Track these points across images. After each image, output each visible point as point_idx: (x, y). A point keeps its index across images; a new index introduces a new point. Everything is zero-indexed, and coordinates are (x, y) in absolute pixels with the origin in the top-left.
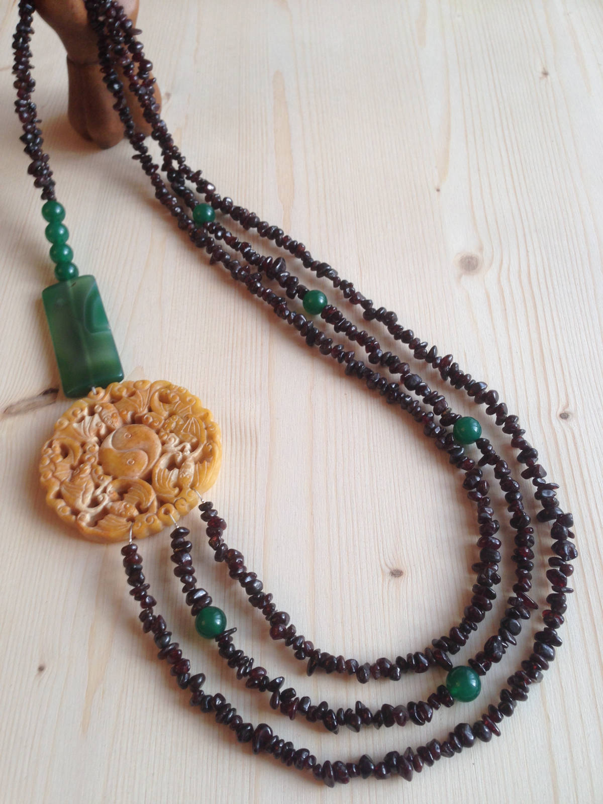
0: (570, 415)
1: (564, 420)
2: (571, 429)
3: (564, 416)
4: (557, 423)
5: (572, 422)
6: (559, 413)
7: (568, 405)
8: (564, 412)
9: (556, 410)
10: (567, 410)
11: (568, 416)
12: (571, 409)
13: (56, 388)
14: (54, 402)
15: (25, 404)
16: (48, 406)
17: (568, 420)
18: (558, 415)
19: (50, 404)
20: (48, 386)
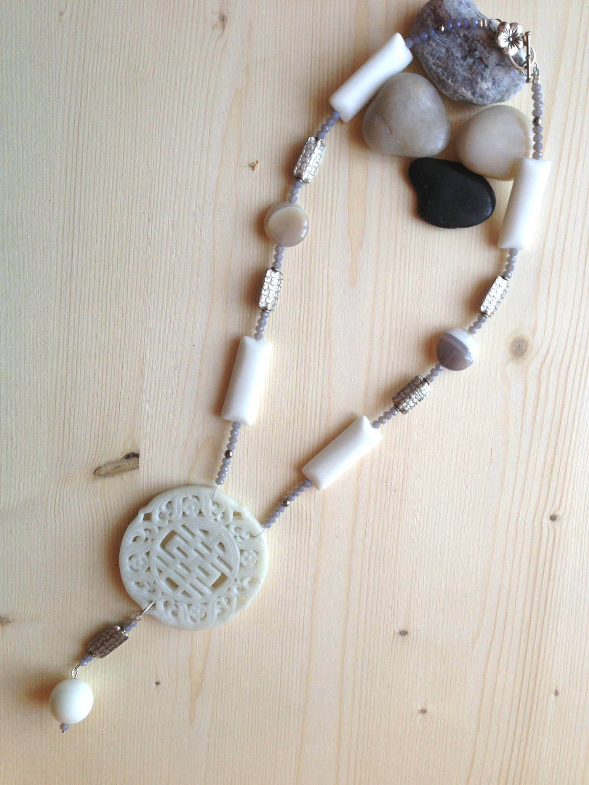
0: (558, 517)
1: (552, 522)
2: (555, 530)
4: (547, 521)
5: (557, 524)
7: (559, 508)
8: (554, 515)
9: (548, 512)
10: (557, 513)
11: (556, 518)
12: (559, 513)
13: (136, 452)
14: (138, 467)
15: (112, 466)
16: (133, 471)
17: (555, 522)
18: (549, 516)
19: (134, 469)
20: (129, 449)
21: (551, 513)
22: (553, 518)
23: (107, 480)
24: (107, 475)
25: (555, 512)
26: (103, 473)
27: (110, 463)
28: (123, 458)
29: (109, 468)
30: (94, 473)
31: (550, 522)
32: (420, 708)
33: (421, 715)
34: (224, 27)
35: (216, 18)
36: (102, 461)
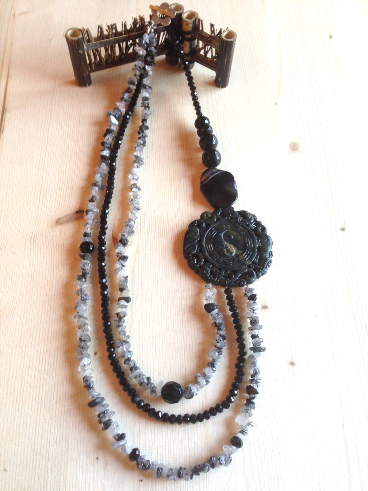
2: (346, 237)
5: (347, 233)
7: (344, 224)
9: (338, 226)
11: (345, 229)
13: (82, 210)
15: (67, 218)
18: (340, 229)
19: (80, 219)
21: (341, 227)
22: (343, 229)
23: (64, 225)
24: (63, 223)
25: (343, 226)
26: (61, 221)
27: (66, 216)
28: (74, 213)
29: (66, 219)
30: (56, 222)
32: (289, 362)
33: (291, 366)
36: (61, 215)
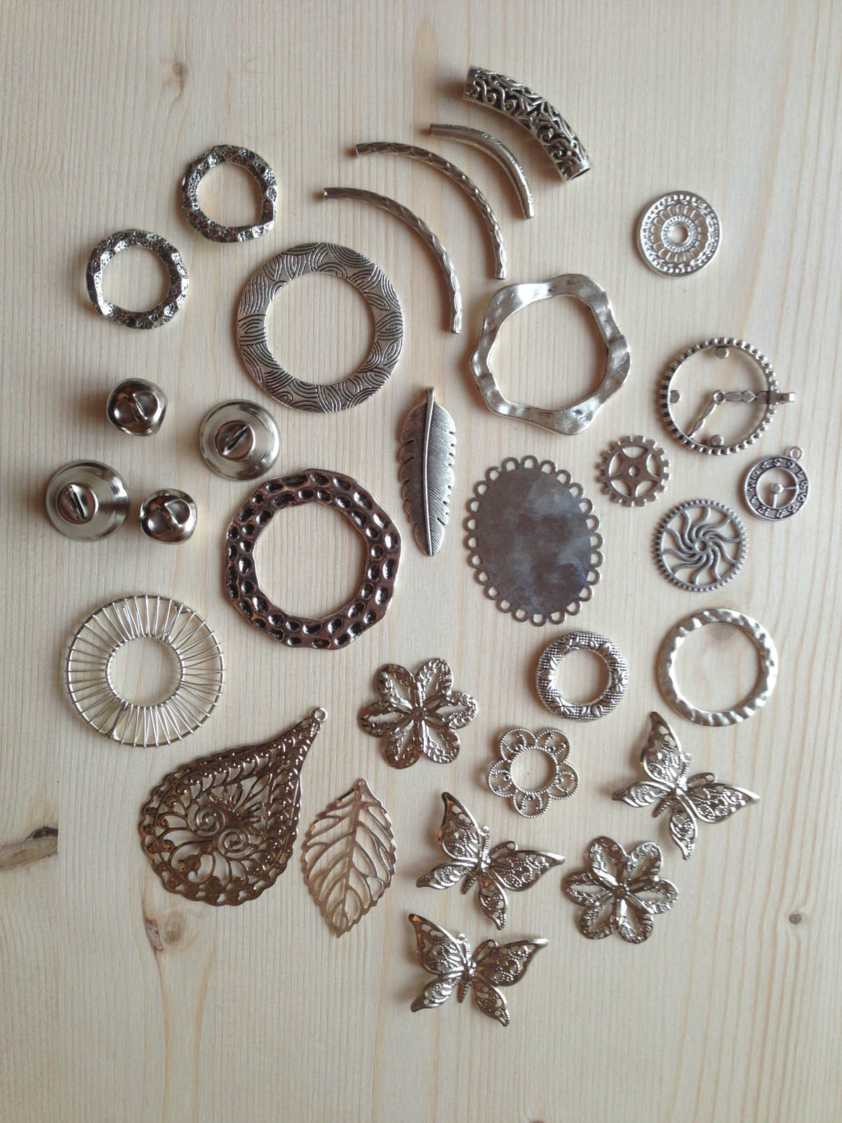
0: (803, 918)
1: (793, 925)
2: (798, 939)
3: (795, 919)
4: (784, 925)
5: (802, 929)
6: (790, 913)
7: (805, 903)
8: (796, 913)
9: (786, 909)
10: (802, 910)
11: (800, 919)
12: (805, 911)
13: (51, 826)
14: (55, 852)
15: (11, 852)
16: (47, 859)
17: (799, 925)
18: (788, 917)
19: (49, 855)
20: (39, 822)
21: (792, 911)
25: (798, 908)
28: (29, 837)
29: (6, 855)
31: (789, 925)
34: (182, 85)
35: (168, 70)
